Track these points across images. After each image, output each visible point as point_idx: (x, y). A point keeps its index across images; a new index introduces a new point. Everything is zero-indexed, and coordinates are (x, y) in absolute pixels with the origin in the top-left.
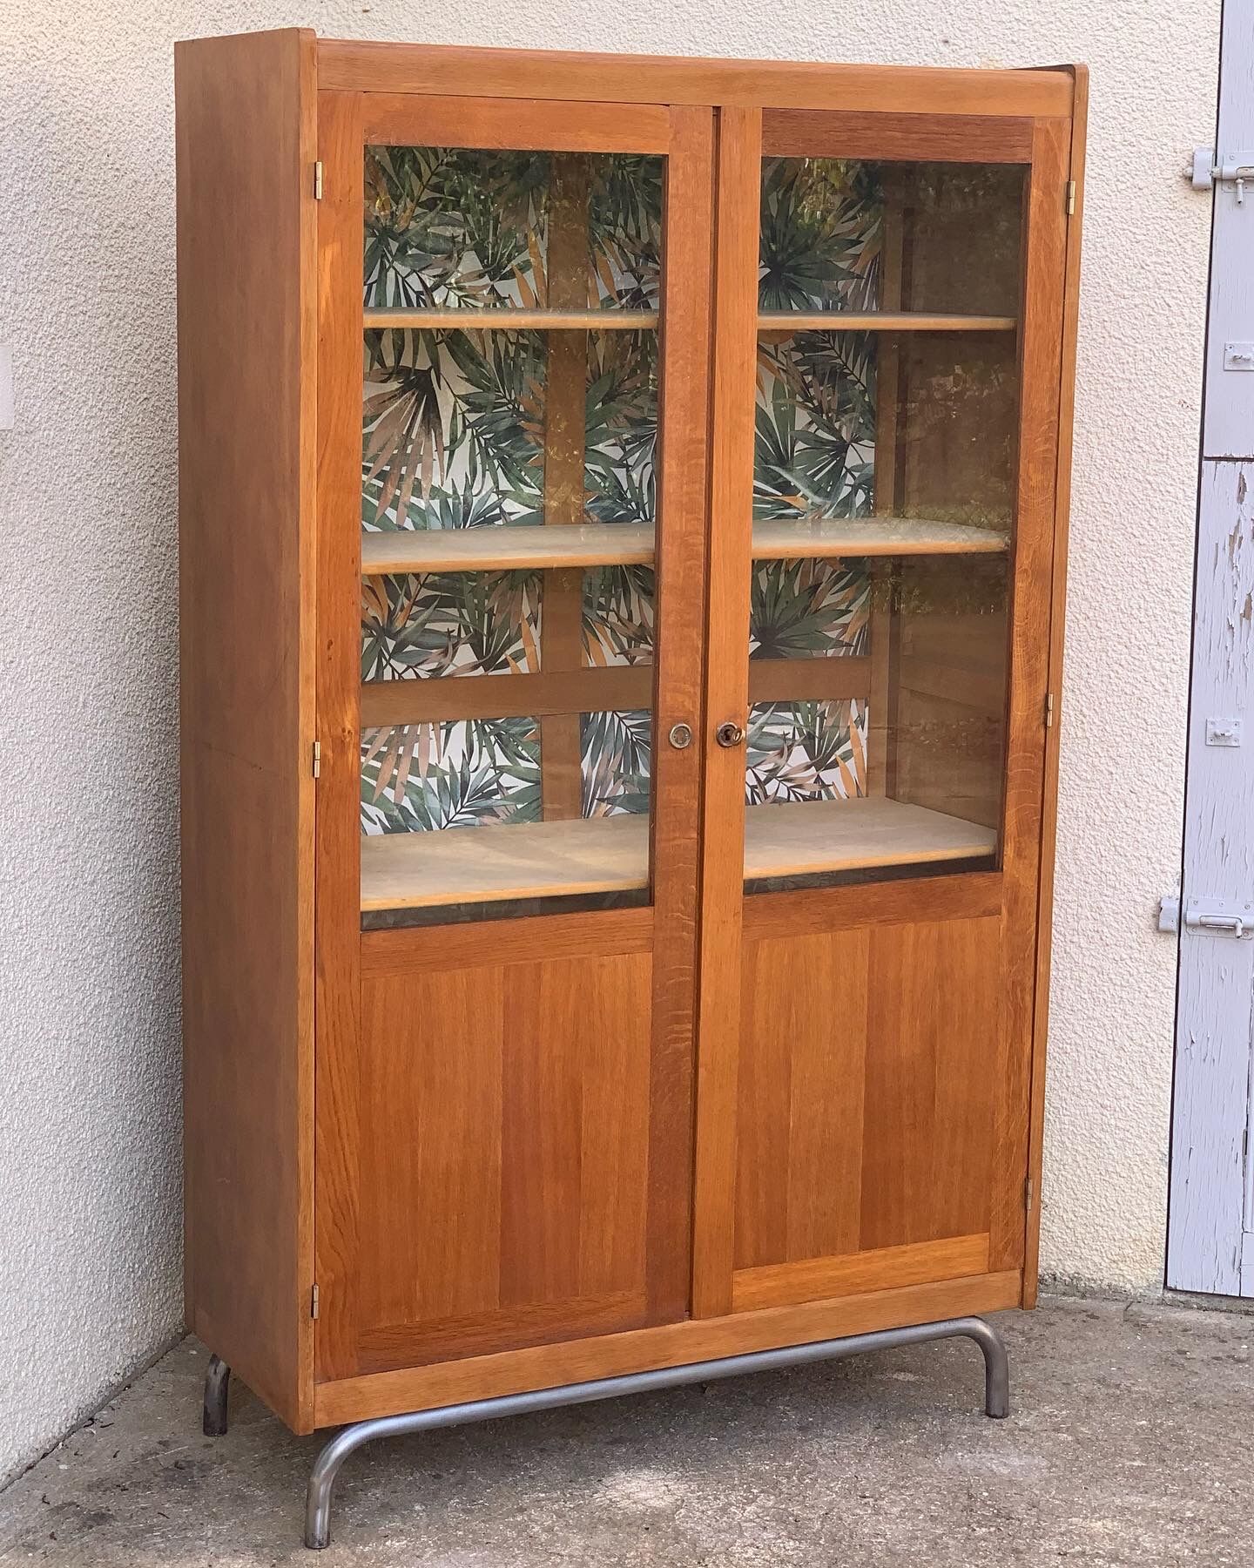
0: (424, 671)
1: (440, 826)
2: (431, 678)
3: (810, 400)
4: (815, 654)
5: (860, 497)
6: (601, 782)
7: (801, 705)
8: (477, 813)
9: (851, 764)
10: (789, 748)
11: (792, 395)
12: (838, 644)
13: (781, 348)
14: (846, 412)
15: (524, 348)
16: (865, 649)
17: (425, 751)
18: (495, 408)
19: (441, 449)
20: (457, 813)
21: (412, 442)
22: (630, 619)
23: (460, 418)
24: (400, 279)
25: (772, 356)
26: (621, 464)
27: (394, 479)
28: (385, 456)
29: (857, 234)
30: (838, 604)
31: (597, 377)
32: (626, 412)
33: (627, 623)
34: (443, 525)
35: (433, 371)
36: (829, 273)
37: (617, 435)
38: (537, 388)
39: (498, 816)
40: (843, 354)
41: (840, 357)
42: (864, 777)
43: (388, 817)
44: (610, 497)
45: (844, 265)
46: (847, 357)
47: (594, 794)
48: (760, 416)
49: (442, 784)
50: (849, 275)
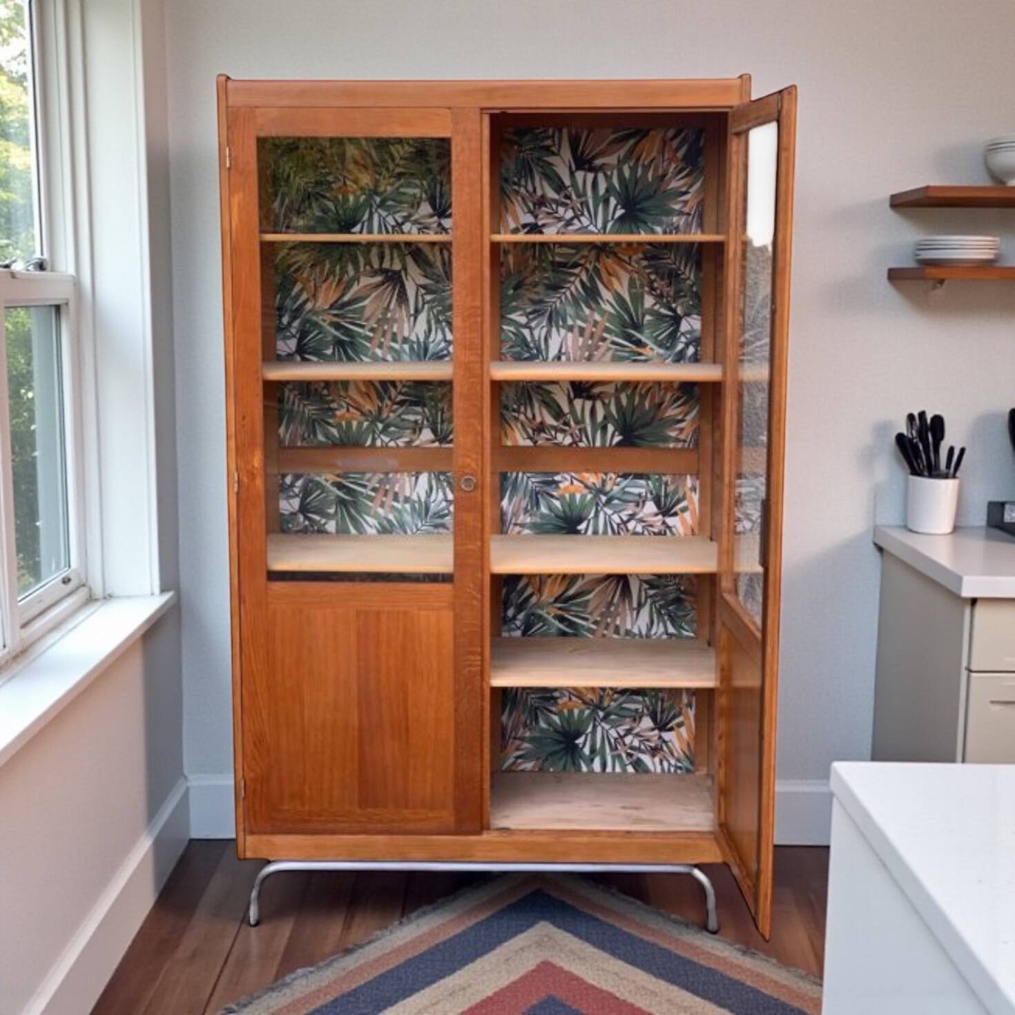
0: (401, 442)
1: (412, 531)
2: (406, 447)
3: (655, 290)
4: (662, 445)
5: (691, 350)
6: (515, 514)
7: (651, 476)
8: (436, 526)
9: (687, 515)
10: (644, 502)
12: (677, 440)
13: (634, 258)
14: (682, 297)
16: (697, 444)
17: (402, 487)
18: (443, 292)
19: (409, 315)
20: (423, 526)
21: (391, 311)
22: (534, 418)
23: (420, 299)
24: (382, 218)
25: (626, 263)
26: (526, 326)
27: (380, 332)
28: (374, 319)
29: (686, 188)
30: (677, 415)
32: (529, 296)
33: (532, 421)
34: (411, 358)
36: (670, 212)
37: (524, 309)
40: (677, 261)
41: (675, 264)
42: (697, 523)
43: (380, 524)
44: (519, 346)
45: (677, 207)
46: (680, 263)
47: (511, 519)
48: (619, 298)
49: (413, 508)
50: (681, 213)
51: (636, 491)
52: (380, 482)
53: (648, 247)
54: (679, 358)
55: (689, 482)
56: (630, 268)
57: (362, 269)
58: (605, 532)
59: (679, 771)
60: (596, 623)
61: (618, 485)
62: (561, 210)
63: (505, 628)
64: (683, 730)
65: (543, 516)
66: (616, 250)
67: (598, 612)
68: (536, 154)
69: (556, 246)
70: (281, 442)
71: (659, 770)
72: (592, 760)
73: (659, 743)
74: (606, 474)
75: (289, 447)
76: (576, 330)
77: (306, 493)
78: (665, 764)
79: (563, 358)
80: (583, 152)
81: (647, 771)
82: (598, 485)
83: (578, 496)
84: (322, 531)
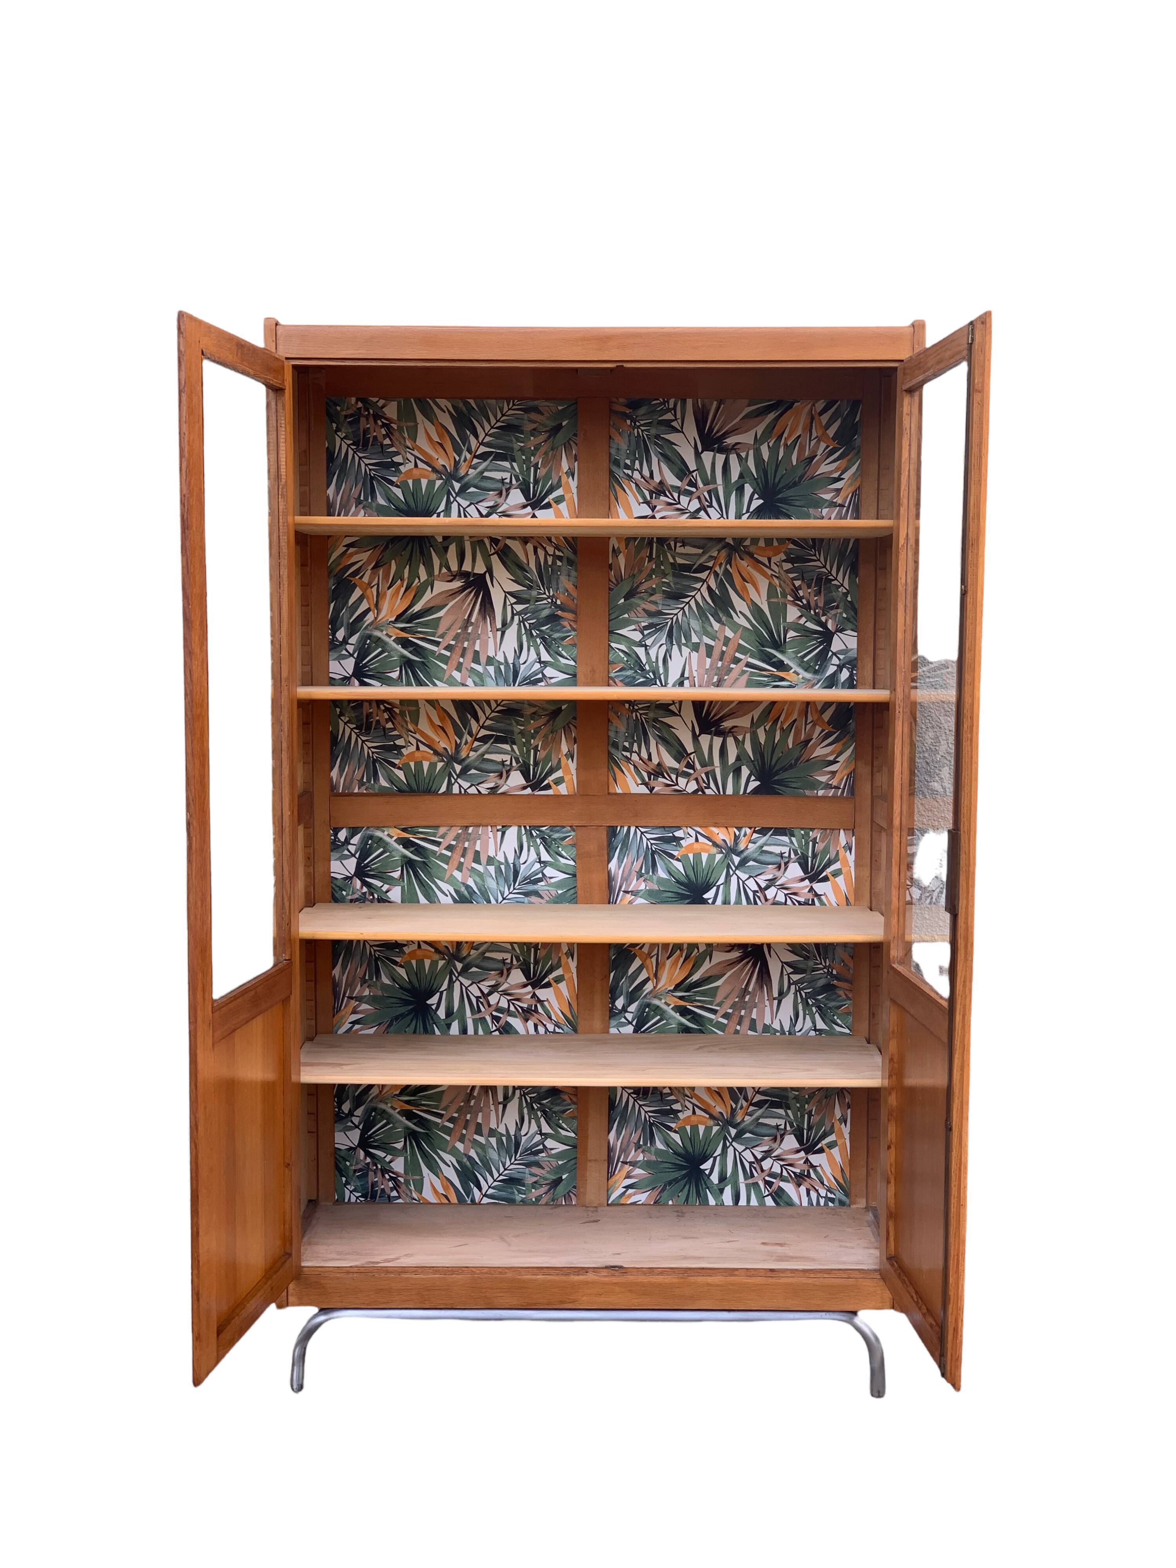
0: (484, 788)
1: (497, 901)
2: (489, 793)
3: (800, 599)
4: (808, 793)
5: (845, 674)
6: (626, 879)
7: (796, 832)
8: (527, 894)
9: (840, 880)
10: (786, 864)
11: (784, 595)
12: (828, 786)
13: (774, 560)
14: (832, 608)
15: (560, 558)
16: (852, 791)
17: (485, 845)
18: (537, 601)
19: (495, 630)
20: (510, 893)
21: (472, 624)
22: (650, 758)
23: (509, 608)
24: (462, 509)
25: (765, 566)
26: (641, 644)
27: (458, 651)
28: (452, 634)
29: (839, 473)
30: (828, 755)
31: (620, 579)
32: (644, 606)
33: (647, 762)
34: (497, 684)
35: (487, 576)
36: (819, 504)
37: (638, 623)
38: (570, 586)
39: (542, 898)
40: (828, 563)
41: (825, 567)
42: (852, 891)
43: (456, 891)
44: (631, 669)
45: (827, 497)
46: (831, 568)
47: (620, 887)
48: (756, 610)
49: (498, 870)
50: (832, 504)
51: (777, 850)
52: (457, 838)
53: (791, 546)
54: (831, 682)
55: (843, 838)
56: (770, 572)
57: (436, 572)
58: (738, 902)
59: (830, 1204)
60: (726, 1016)
61: (755, 843)
62: (684, 500)
63: (613, 1023)
64: (835, 1152)
65: (661, 881)
66: (752, 549)
67: (729, 1002)
68: (653, 431)
69: (678, 545)
70: (333, 787)
71: (805, 1203)
72: (721, 1191)
73: (805, 1167)
74: (739, 829)
75: (343, 795)
76: (703, 649)
77: (364, 852)
78: (813, 1195)
79: (686, 683)
80: (711, 429)
81: (790, 1203)
82: (730, 843)
83: (704, 857)
84: (383, 900)
